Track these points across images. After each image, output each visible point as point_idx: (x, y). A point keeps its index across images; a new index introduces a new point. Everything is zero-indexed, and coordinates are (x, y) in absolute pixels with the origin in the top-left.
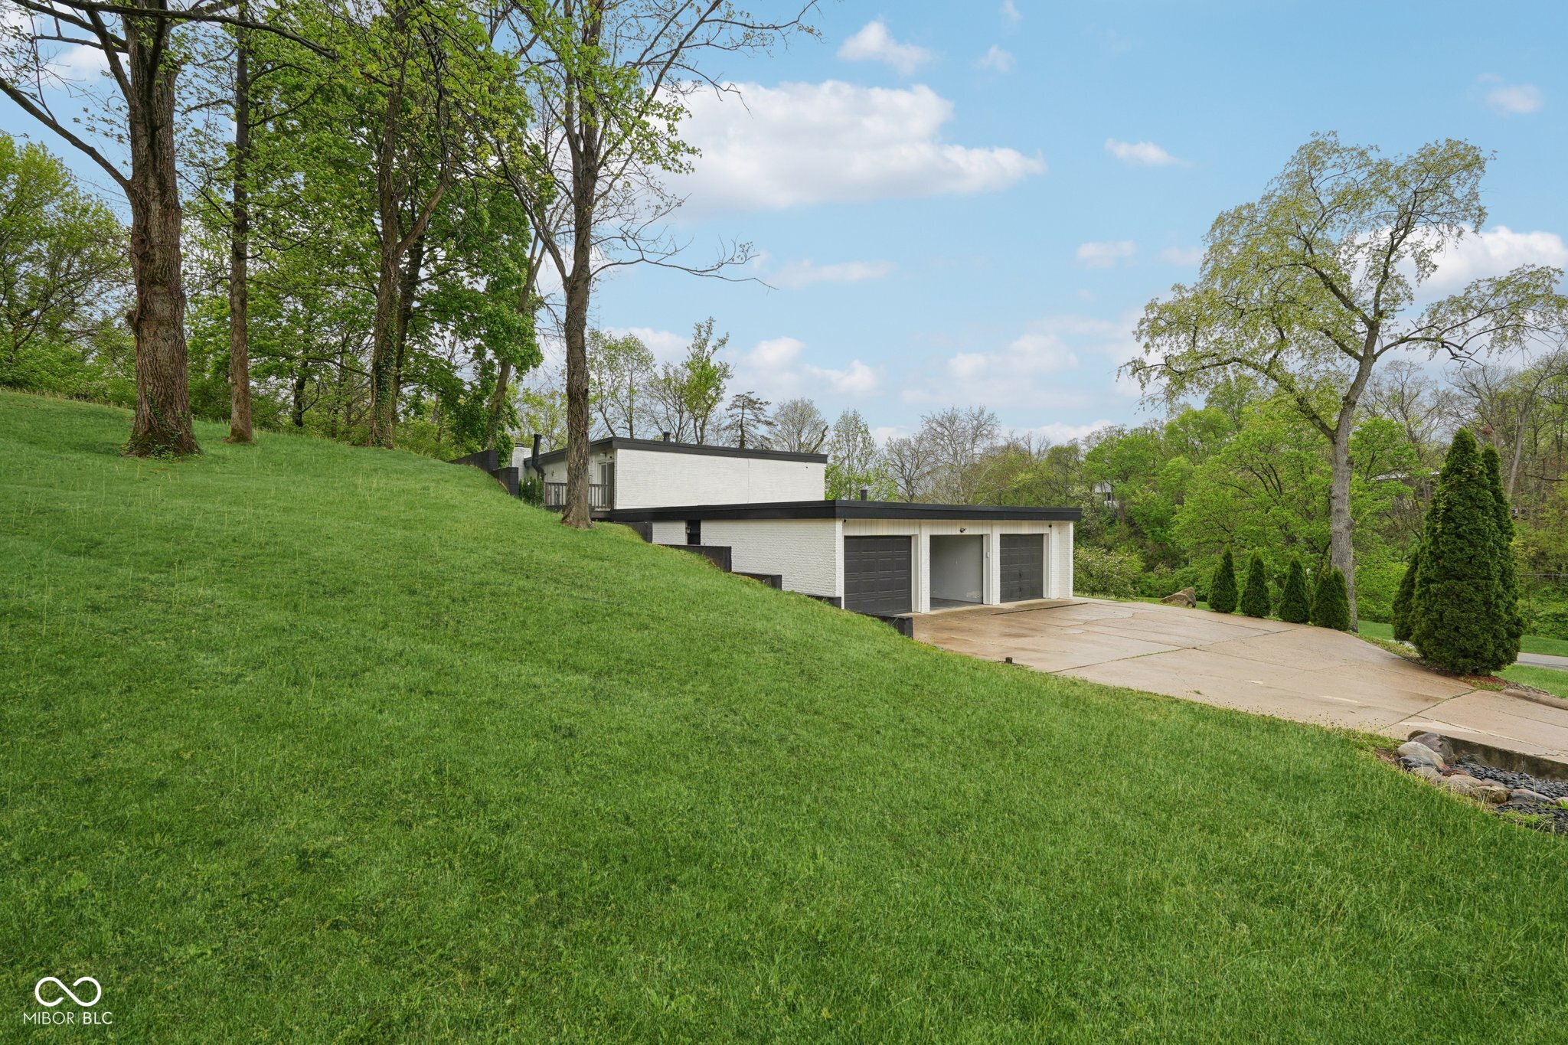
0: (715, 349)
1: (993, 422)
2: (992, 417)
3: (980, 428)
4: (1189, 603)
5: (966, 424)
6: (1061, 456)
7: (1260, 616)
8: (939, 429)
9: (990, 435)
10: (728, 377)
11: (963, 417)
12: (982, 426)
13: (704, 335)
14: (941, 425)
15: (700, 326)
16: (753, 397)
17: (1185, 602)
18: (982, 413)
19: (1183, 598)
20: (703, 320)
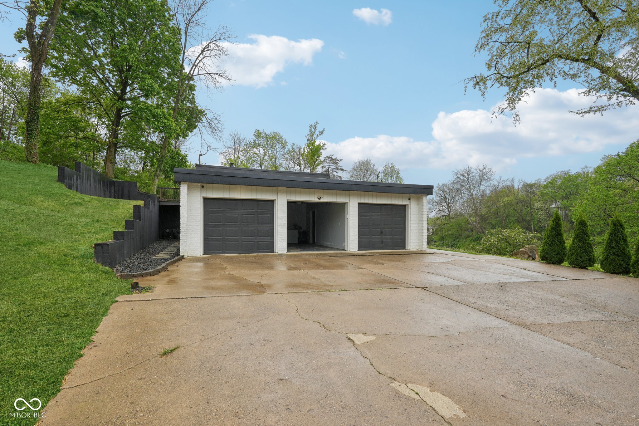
0: (317, 136)
1: (491, 173)
2: (490, 170)
3: (483, 176)
4: (529, 256)
5: (475, 175)
6: (529, 188)
7: (585, 268)
8: (462, 178)
9: (489, 179)
10: (324, 149)
11: (474, 171)
12: (484, 175)
13: (313, 130)
14: (463, 176)
15: (311, 126)
16: (334, 157)
17: (526, 256)
18: (484, 168)
19: (524, 253)
20: (313, 123)
